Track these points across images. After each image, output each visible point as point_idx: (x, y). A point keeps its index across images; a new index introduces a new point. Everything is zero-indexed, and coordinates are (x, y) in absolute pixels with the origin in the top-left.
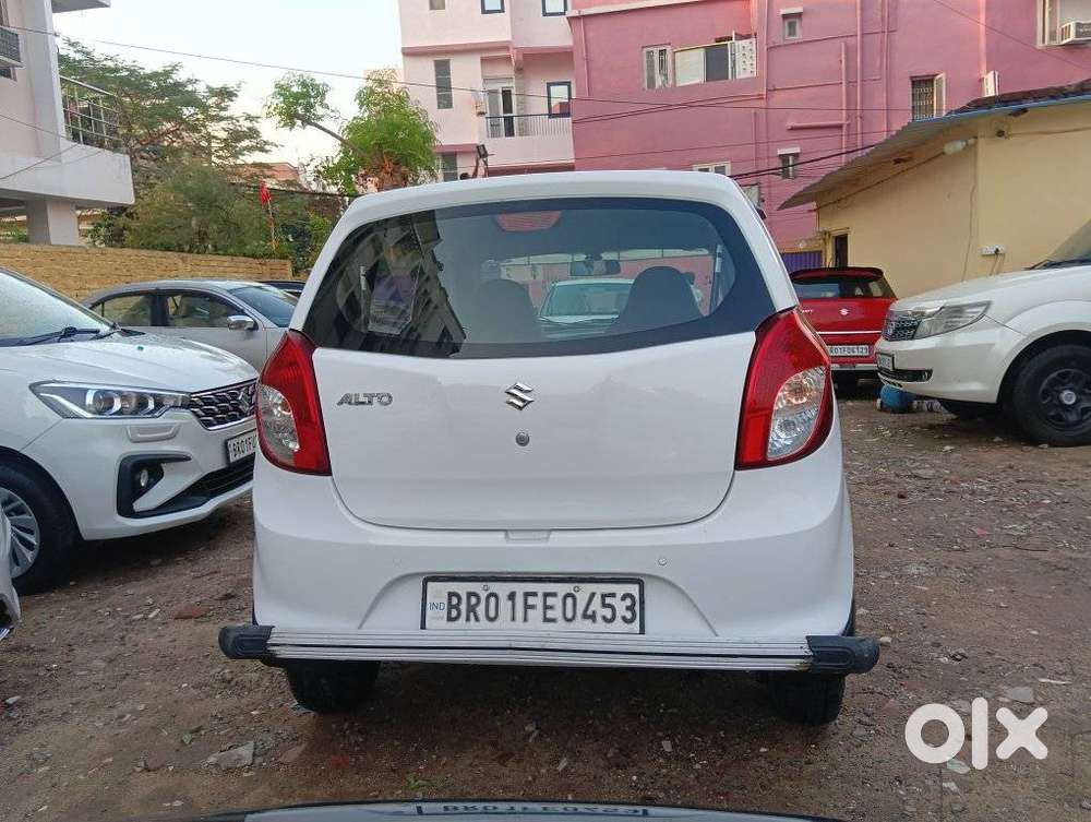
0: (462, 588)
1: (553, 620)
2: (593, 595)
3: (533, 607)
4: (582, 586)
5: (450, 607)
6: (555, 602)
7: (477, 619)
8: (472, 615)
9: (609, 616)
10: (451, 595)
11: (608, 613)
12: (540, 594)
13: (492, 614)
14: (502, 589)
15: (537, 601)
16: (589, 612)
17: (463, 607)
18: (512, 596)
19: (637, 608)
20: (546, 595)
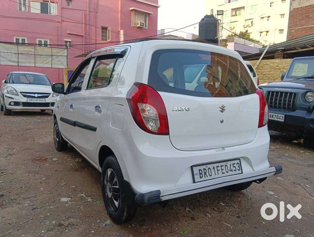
0: (202, 168)
1: (224, 173)
2: (231, 164)
3: (219, 170)
4: (228, 162)
5: (200, 174)
6: (223, 168)
7: (207, 176)
8: (206, 175)
9: (235, 170)
10: (200, 170)
11: (234, 169)
12: (220, 166)
13: (210, 174)
14: (211, 166)
15: (219, 168)
16: (231, 169)
17: (203, 173)
18: (214, 168)
19: (240, 166)
20: (221, 166)
